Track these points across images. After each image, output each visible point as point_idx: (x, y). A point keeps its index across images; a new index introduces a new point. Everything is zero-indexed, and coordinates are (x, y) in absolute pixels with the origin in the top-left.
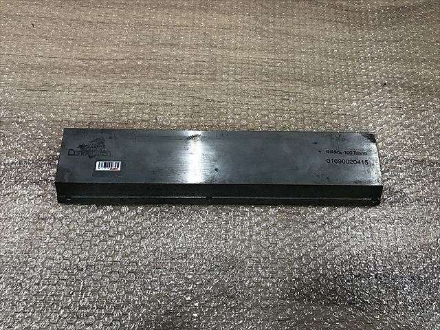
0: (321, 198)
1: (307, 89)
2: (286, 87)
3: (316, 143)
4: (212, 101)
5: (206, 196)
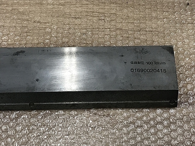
0: (126, 102)
1: (121, 10)
2: (102, 9)
3: (122, 56)
4: (39, 22)
5: (29, 102)
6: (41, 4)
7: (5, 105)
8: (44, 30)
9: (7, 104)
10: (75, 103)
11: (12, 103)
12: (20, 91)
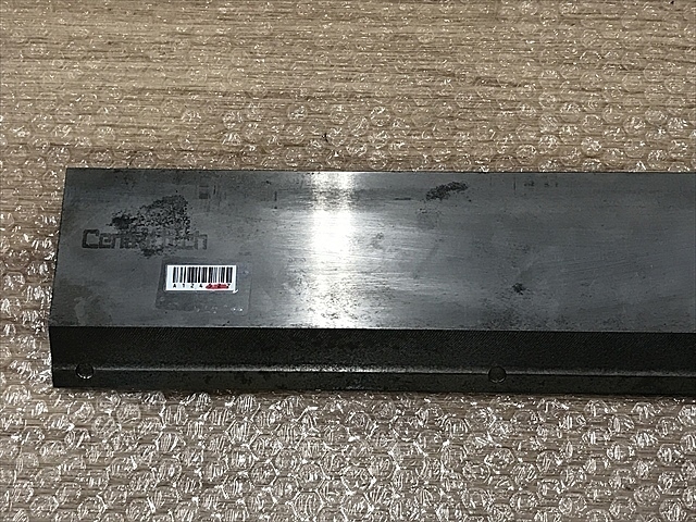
4: (491, 81)
5: (487, 367)
6: (496, 17)
7: (406, 373)
8: (514, 109)
9: (411, 370)
10: (655, 374)
11: (430, 366)
12: (462, 326)
